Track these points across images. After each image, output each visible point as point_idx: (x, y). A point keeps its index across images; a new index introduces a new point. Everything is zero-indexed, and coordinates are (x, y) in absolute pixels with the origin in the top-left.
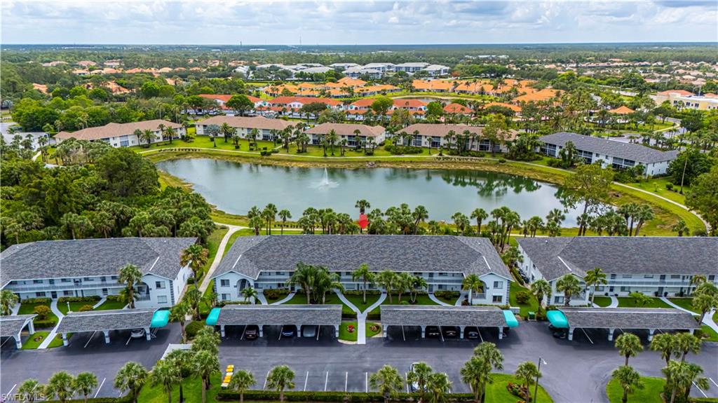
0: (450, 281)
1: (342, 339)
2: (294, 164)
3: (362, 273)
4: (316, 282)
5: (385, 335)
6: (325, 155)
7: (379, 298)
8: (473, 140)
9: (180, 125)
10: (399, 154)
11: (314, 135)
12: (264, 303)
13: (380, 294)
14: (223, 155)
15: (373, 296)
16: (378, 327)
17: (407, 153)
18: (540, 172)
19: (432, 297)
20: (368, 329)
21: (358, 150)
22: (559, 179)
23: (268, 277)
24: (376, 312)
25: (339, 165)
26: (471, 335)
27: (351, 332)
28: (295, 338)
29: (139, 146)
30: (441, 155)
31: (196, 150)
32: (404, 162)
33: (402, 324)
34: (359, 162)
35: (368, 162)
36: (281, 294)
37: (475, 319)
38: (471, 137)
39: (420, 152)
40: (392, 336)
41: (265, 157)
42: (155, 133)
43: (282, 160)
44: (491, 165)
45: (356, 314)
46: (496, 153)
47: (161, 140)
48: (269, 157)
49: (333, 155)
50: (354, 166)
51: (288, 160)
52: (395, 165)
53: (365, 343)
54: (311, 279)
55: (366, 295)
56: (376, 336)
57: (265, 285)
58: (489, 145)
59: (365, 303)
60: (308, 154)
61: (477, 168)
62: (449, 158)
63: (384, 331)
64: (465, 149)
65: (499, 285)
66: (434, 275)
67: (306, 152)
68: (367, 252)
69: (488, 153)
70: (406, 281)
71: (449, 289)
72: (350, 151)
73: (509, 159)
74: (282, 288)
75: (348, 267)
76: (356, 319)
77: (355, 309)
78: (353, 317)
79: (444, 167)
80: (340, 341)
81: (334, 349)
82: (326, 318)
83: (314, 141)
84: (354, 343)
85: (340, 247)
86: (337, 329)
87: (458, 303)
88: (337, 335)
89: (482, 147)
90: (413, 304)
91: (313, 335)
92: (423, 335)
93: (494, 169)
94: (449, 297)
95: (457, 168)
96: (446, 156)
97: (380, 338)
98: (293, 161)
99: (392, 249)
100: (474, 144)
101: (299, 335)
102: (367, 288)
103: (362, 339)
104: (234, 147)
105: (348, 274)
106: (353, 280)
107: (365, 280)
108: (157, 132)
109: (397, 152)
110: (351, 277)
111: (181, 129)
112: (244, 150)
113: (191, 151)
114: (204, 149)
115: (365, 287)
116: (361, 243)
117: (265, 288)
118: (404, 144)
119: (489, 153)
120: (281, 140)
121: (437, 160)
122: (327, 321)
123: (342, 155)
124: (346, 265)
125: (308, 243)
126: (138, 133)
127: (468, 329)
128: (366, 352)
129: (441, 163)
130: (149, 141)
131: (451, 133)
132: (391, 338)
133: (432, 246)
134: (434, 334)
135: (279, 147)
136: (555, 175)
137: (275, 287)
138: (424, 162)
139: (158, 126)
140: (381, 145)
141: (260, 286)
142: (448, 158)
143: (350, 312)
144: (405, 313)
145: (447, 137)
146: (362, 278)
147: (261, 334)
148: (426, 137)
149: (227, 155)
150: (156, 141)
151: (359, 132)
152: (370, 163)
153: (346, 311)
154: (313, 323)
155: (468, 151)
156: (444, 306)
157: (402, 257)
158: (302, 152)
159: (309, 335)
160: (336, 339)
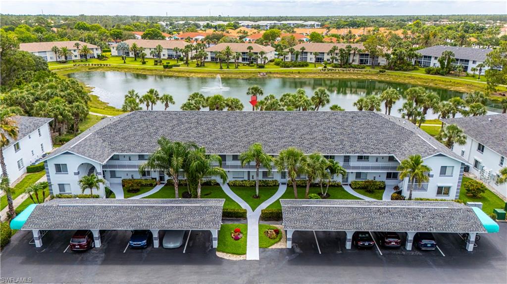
0: (373, 168)
1: (223, 252)
2: (192, 75)
3: (254, 155)
4: (186, 165)
5: (289, 245)
6: (221, 68)
7: (277, 190)
8: (354, 54)
9: (96, 47)
10: (288, 67)
11: (211, 52)
12: (120, 195)
13: (278, 186)
14: (130, 69)
15: (269, 188)
16: (277, 232)
17: (295, 66)
18: (420, 78)
19: (348, 189)
20: (263, 235)
21: (251, 65)
22: (439, 84)
23: (127, 163)
24: (274, 209)
25: (233, 76)
26: (425, 245)
27: (237, 239)
28: (149, 249)
29: (57, 62)
30: (325, 67)
31: (107, 65)
32: (292, 73)
33: (315, 228)
34: (251, 73)
35: (259, 73)
36: (146, 185)
37: (432, 221)
38: (352, 52)
39: (307, 65)
40: (301, 246)
41: (167, 70)
42: (72, 51)
43: (182, 71)
44: (372, 75)
45: (245, 212)
46: (375, 65)
47: (78, 58)
48: (171, 69)
49: (228, 67)
50: (246, 76)
51: (187, 72)
52: (284, 76)
53: (258, 259)
54: (177, 161)
55: (259, 186)
56: (274, 247)
57: (124, 173)
58: (368, 58)
59: (258, 197)
60: (206, 67)
61: (360, 77)
62: (333, 70)
63: (289, 239)
64: (347, 62)
65: (448, 171)
66: (351, 159)
67: (204, 66)
68: (261, 130)
69: (367, 66)
70: (318, 165)
71: (370, 178)
72: (244, 65)
73: (388, 69)
74: (147, 177)
75: (236, 149)
76: (246, 218)
77: (244, 205)
78: (240, 216)
79: (329, 77)
80: (219, 254)
81: (208, 268)
82: (198, 218)
83: (212, 58)
84: (241, 258)
85: (226, 125)
86: (215, 235)
87: (387, 196)
88: (215, 244)
89: (361, 61)
90: (324, 198)
91: (178, 244)
92: (348, 246)
93: (375, 78)
94: (372, 189)
95: (342, 77)
96: (330, 68)
97: (282, 249)
98: (192, 72)
99: (294, 127)
100: (355, 58)
101: (156, 244)
102: (261, 178)
103: (253, 253)
104: (141, 63)
105: (235, 158)
106: (242, 167)
107: (258, 166)
108: (74, 51)
109: (286, 66)
110: (239, 163)
111: (96, 49)
112: (150, 64)
113: (103, 66)
114: (115, 64)
115: (257, 175)
116: (253, 121)
117: (124, 177)
118: (292, 60)
119: (369, 66)
120: (183, 58)
121: (323, 71)
122: (199, 223)
123: (237, 68)
124: (232, 146)
125: (184, 120)
126: (55, 50)
127: (419, 237)
128: (260, 274)
129: (327, 73)
130: (66, 58)
131: (335, 49)
132: (298, 250)
133: (346, 124)
134: (366, 244)
135: (181, 63)
136: (435, 80)
137: (138, 176)
138: (310, 73)
139: (74, 45)
140: (271, 61)
141: (117, 175)
142: (331, 70)
143: (236, 209)
144: (320, 211)
145: (331, 52)
146: (253, 163)
147: (98, 244)
148: (311, 53)
149: (134, 69)
150: (74, 58)
151: (252, 49)
152: (262, 74)
153: (231, 208)
154: (176, 227)
155: (349, 64)
156: (367, 201)
157: (307, 137)
158: (201, 66)
159: (171, 245)
160: (214, 251)
